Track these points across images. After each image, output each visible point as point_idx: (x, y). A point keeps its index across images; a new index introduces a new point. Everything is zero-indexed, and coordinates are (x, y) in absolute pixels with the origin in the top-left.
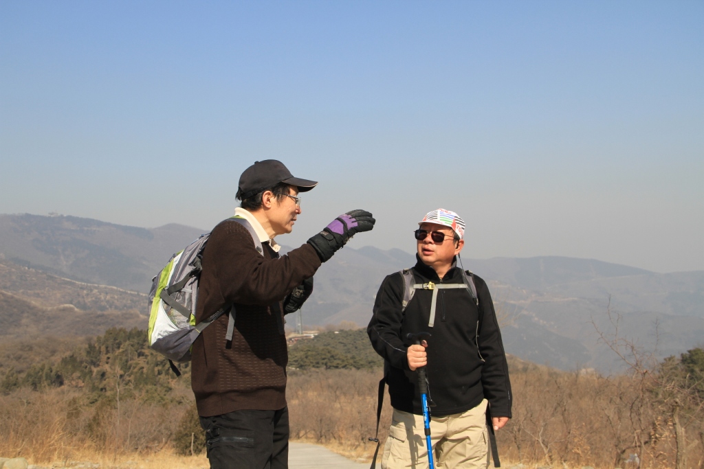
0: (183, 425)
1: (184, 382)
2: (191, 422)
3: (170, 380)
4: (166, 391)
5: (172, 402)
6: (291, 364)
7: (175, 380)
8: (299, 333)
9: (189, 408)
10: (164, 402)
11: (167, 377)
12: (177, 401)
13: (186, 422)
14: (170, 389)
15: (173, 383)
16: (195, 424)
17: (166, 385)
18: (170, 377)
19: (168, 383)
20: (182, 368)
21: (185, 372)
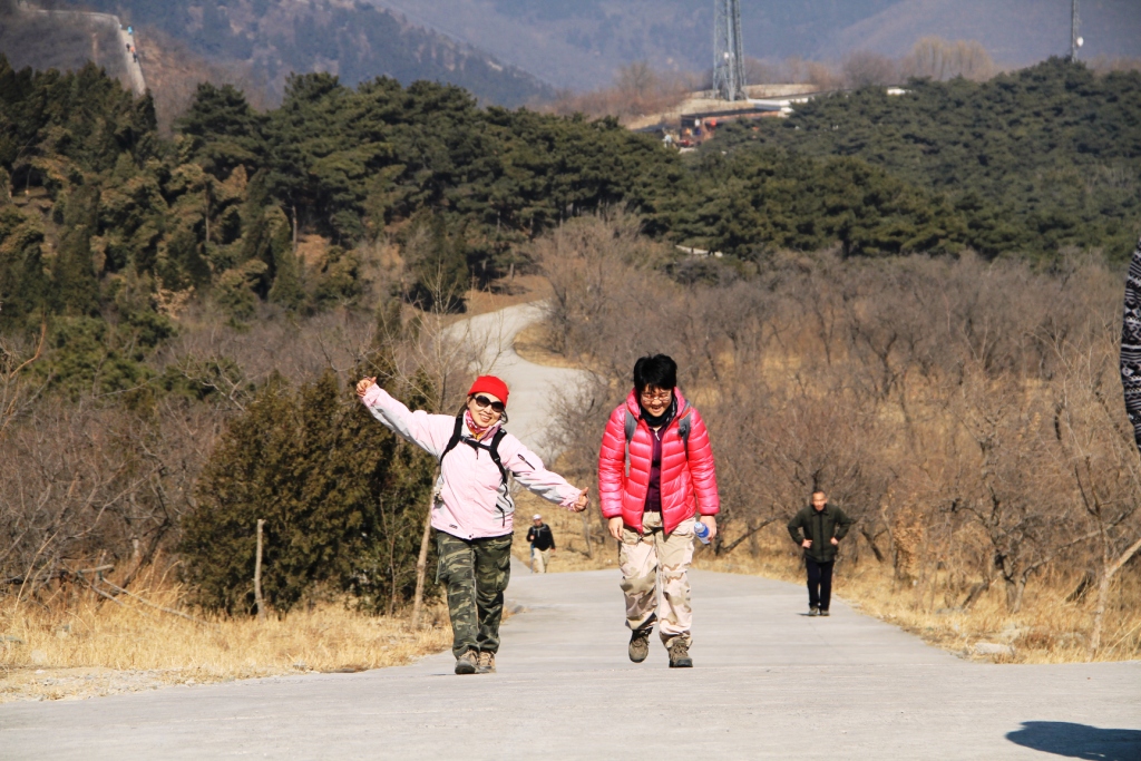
0: (216, 485)
1: (222, 302)
2: (250, 472)
3: (160, 295)
4: (142, 341)
5: (169, 388)
6: (690, 234)
7: (180, 296)
8: (723, 95)
9: (242, 413)
10: (133, 389)
11: (146, 279)
12: (192, 386)
13: (229, 474)
14: (162, 333)
15: (174, 309)
16: (268, 481)
17: (140, 317)
18: (159, 281)
19: (154, 305)
20: (209, 244)
21: (226, 263)
